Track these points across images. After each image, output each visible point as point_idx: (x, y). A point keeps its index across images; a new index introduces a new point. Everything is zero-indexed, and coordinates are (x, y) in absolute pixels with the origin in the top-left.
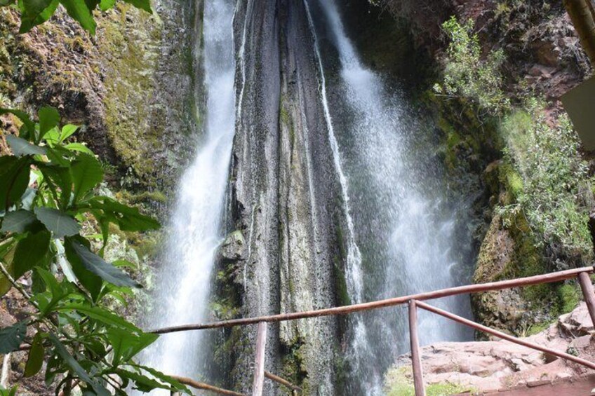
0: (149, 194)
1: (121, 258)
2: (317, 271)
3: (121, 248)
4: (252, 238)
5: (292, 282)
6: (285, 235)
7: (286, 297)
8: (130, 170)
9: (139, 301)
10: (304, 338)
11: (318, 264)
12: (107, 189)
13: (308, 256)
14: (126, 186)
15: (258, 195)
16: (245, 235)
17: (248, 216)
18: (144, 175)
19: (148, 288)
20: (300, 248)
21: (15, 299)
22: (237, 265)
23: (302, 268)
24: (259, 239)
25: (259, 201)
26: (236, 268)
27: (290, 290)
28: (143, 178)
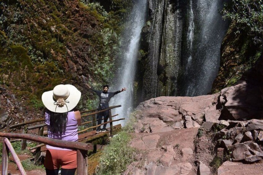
0: (120, 11)
1: (110, 36)
2: (177, 35)
3: (110, 33)
4: (154, 23)
5: (165, 41)
6: (165, 21)
7: (163, 47)
8: (113, 3)
9: (117, 51)
10: (168, 64)
11: (178, 31)
12: (106, 12)
13: (173, 29)
14: (112, 9)
15: (158, 5)
16: (152, 22)
17: (153, 14)
18: (118, 3)
19: (120, 46)
20: (170, 26)
21: (73, 57)
22: (148, 35)
23: (170, 34)
24: (156, 23)
25: (158, 8)
26: (147, 36)
27: (165, 44)
28: (117, 5)
